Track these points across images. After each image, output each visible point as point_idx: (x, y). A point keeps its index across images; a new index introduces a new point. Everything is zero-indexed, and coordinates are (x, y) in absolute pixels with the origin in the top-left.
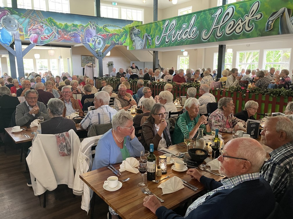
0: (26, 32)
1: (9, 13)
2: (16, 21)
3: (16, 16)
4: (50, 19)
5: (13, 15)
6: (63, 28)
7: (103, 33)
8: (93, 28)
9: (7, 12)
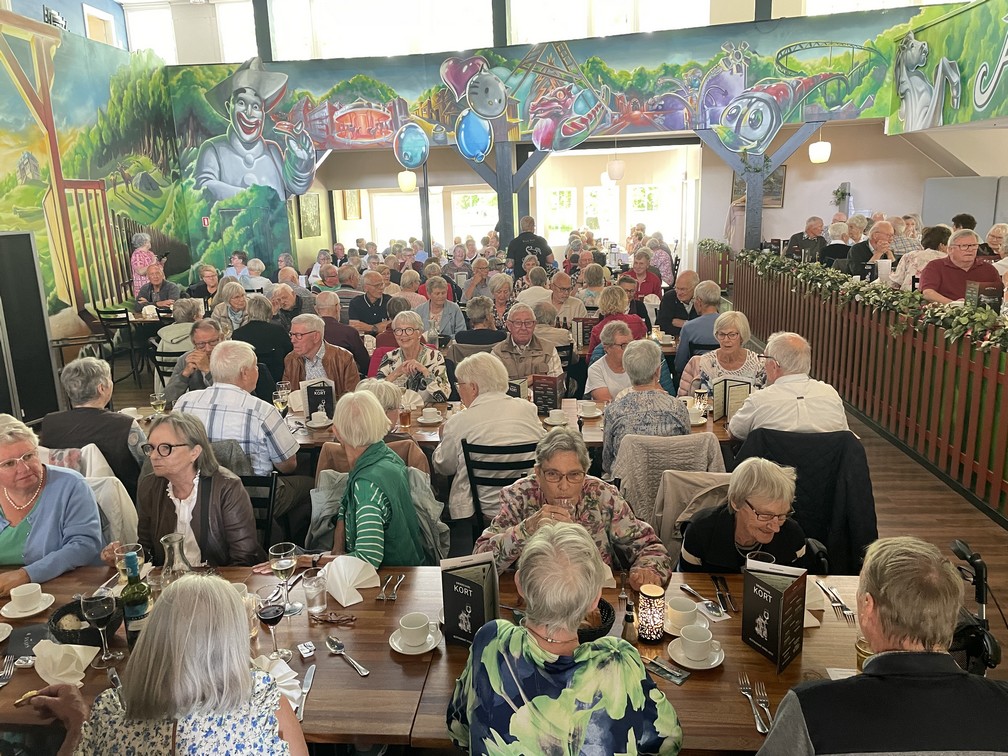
0: (526, 117)
1: (485, 67)
2: (502, 87)
3: (502, 72)
4: (594, 62)
5: (495, 70)
6: (631, 85)
7: (776, 81)
8: (738, 66)
9: (481, 63)
